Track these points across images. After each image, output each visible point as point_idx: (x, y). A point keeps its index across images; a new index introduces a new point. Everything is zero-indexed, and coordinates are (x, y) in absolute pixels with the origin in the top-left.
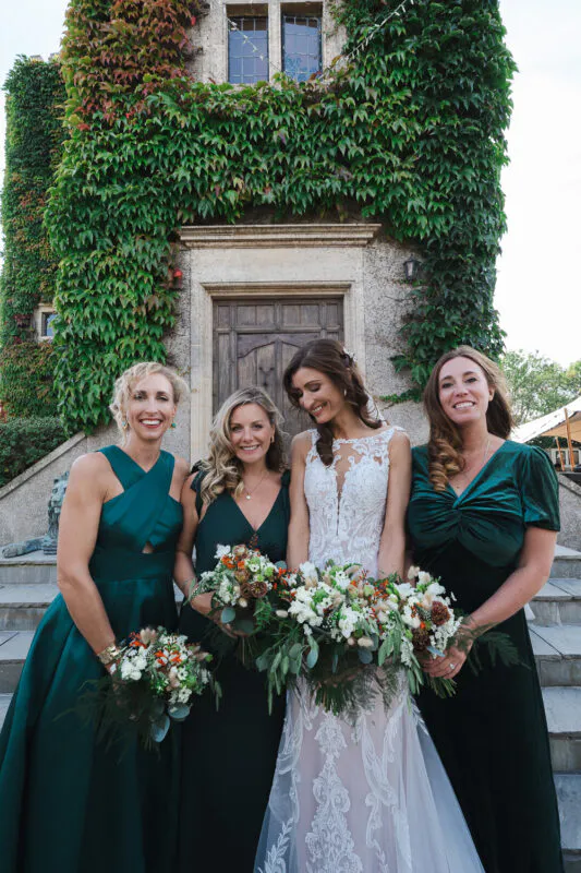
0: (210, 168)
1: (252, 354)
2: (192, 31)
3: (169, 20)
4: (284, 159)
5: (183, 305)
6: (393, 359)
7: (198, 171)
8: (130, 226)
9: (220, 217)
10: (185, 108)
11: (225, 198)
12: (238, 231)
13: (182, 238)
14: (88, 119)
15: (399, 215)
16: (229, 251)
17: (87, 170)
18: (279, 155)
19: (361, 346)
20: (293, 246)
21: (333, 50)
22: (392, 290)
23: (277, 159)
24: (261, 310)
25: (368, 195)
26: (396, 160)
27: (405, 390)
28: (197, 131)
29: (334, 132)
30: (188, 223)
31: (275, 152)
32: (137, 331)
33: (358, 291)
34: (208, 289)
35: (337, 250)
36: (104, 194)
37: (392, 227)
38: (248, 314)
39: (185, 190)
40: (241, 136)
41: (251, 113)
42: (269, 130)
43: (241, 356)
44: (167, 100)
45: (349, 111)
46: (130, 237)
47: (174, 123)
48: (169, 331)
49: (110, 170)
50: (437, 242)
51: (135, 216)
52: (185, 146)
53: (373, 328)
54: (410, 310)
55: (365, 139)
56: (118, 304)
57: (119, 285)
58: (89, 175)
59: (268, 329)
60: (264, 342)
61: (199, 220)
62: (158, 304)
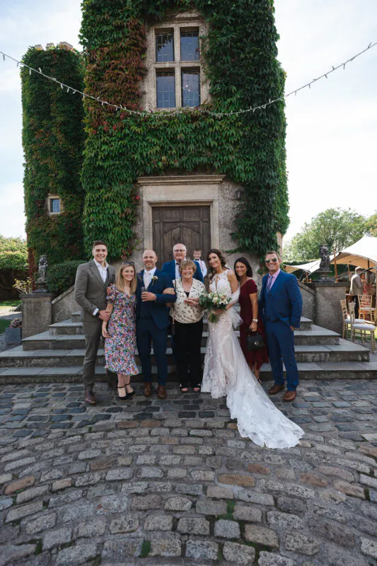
0: (150, 154)
1: (170, 232)
2: (141, 83)
3: (130, 82)
4: (183, 148)
5: (140, 211)
6: (231, 234)
7: (145, 154)
8: (117, 179)
9: (156, 173)
10: (139, 125)
11: (158, 166)
12: (164, 179)
13: (139, 182)
14: (96, 129)
15: (232, 173)
16: (159, 187)
17: (98, 154)
18: (180, 145)
19: (217, 229)
20: (187, 184)
21: (205, 91)
22: (231, 204)
23: (179, 148)
24: (173, 212)
25: (218, 166)
26: (231, 148)
27: (236, 248)
28: (144, 136)
29: (205, 134)
30: (142, 176)
31: (179, 143)
32: (122, 224)
33: (216, 204)
34: (150, 203)
35: (207, 186)
36: (106, 164)
37: (230, 176)
38: (168, 214)
39: (141, 163)
40: (164, 138)
41: (169, 126)
42: (176, 135)
43: (165, 233)
44: (132, 123)
45: (211, 125)
46: (117, 183)
47: (135, 133)
48: (134, 224)
49: (109, 154)
50: (249, 184)
51: (119, 174)
52: (140, 144)
53: (222, 220)
54: (239, 212)
55: (218, 139)
56: (114, 213)
57: (114, 205)
58: (99, 157)
59: (177, 220)
60: (175, 226)
61: (146, 174)
62: (130, 212)
